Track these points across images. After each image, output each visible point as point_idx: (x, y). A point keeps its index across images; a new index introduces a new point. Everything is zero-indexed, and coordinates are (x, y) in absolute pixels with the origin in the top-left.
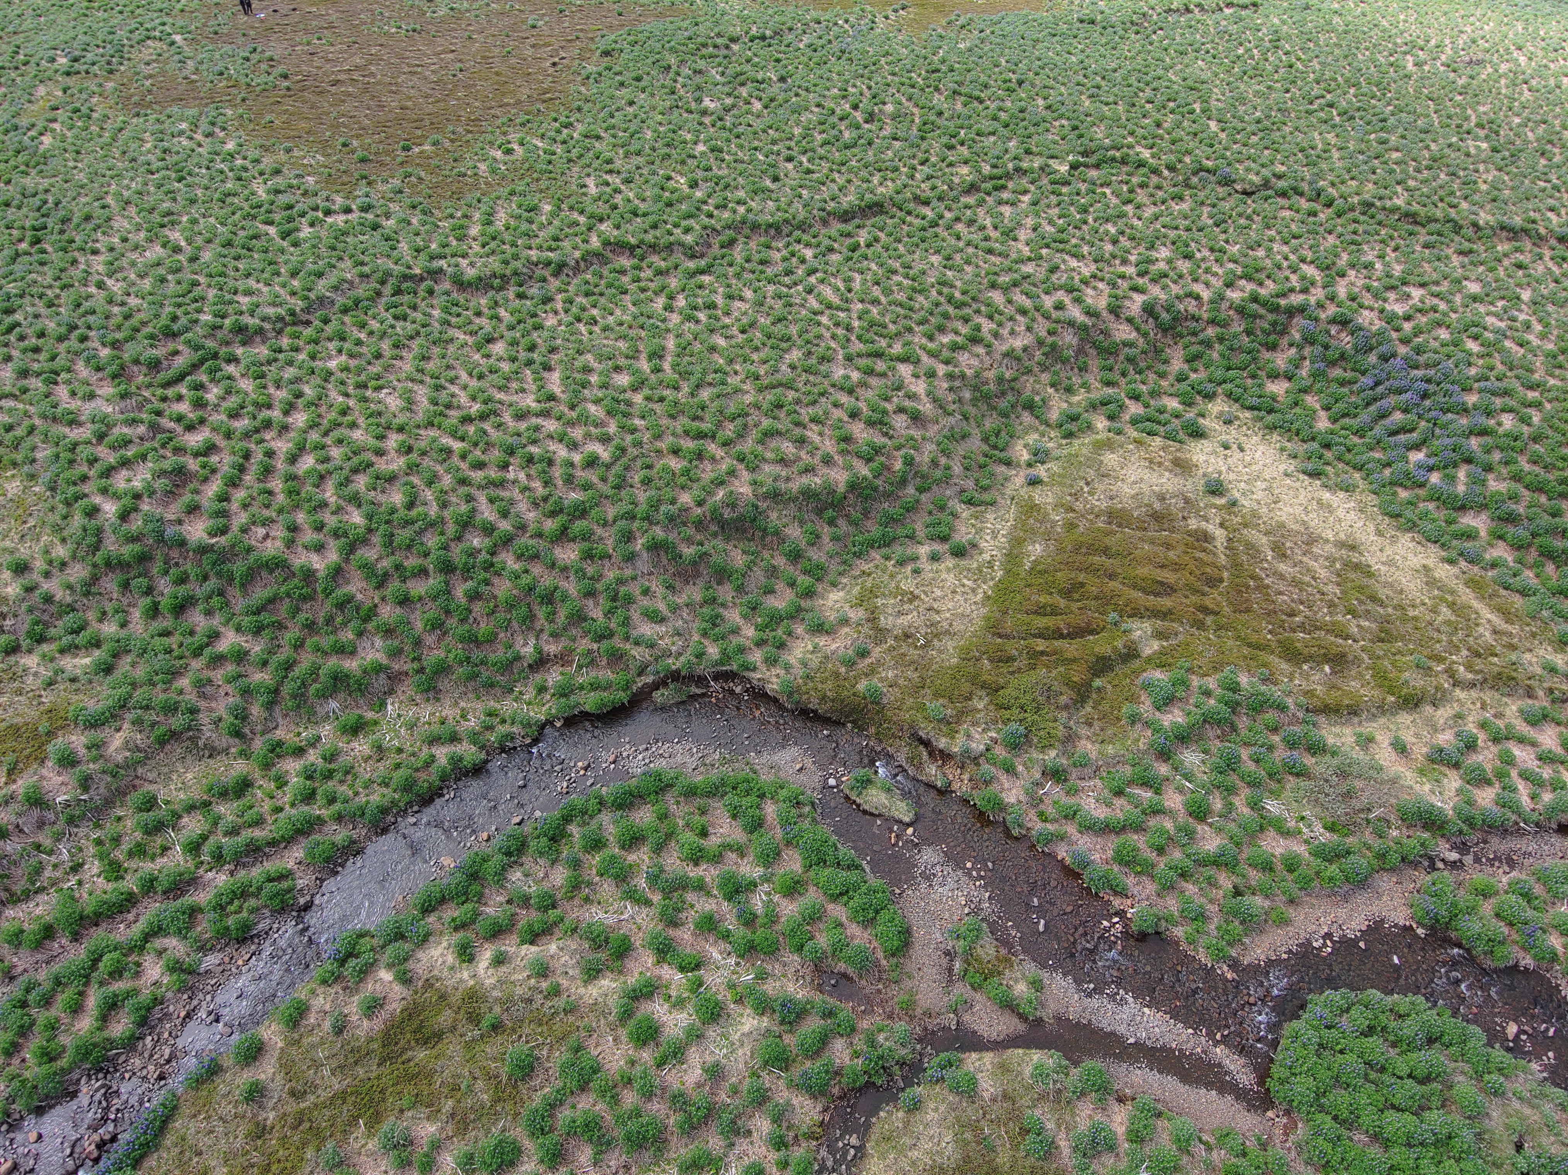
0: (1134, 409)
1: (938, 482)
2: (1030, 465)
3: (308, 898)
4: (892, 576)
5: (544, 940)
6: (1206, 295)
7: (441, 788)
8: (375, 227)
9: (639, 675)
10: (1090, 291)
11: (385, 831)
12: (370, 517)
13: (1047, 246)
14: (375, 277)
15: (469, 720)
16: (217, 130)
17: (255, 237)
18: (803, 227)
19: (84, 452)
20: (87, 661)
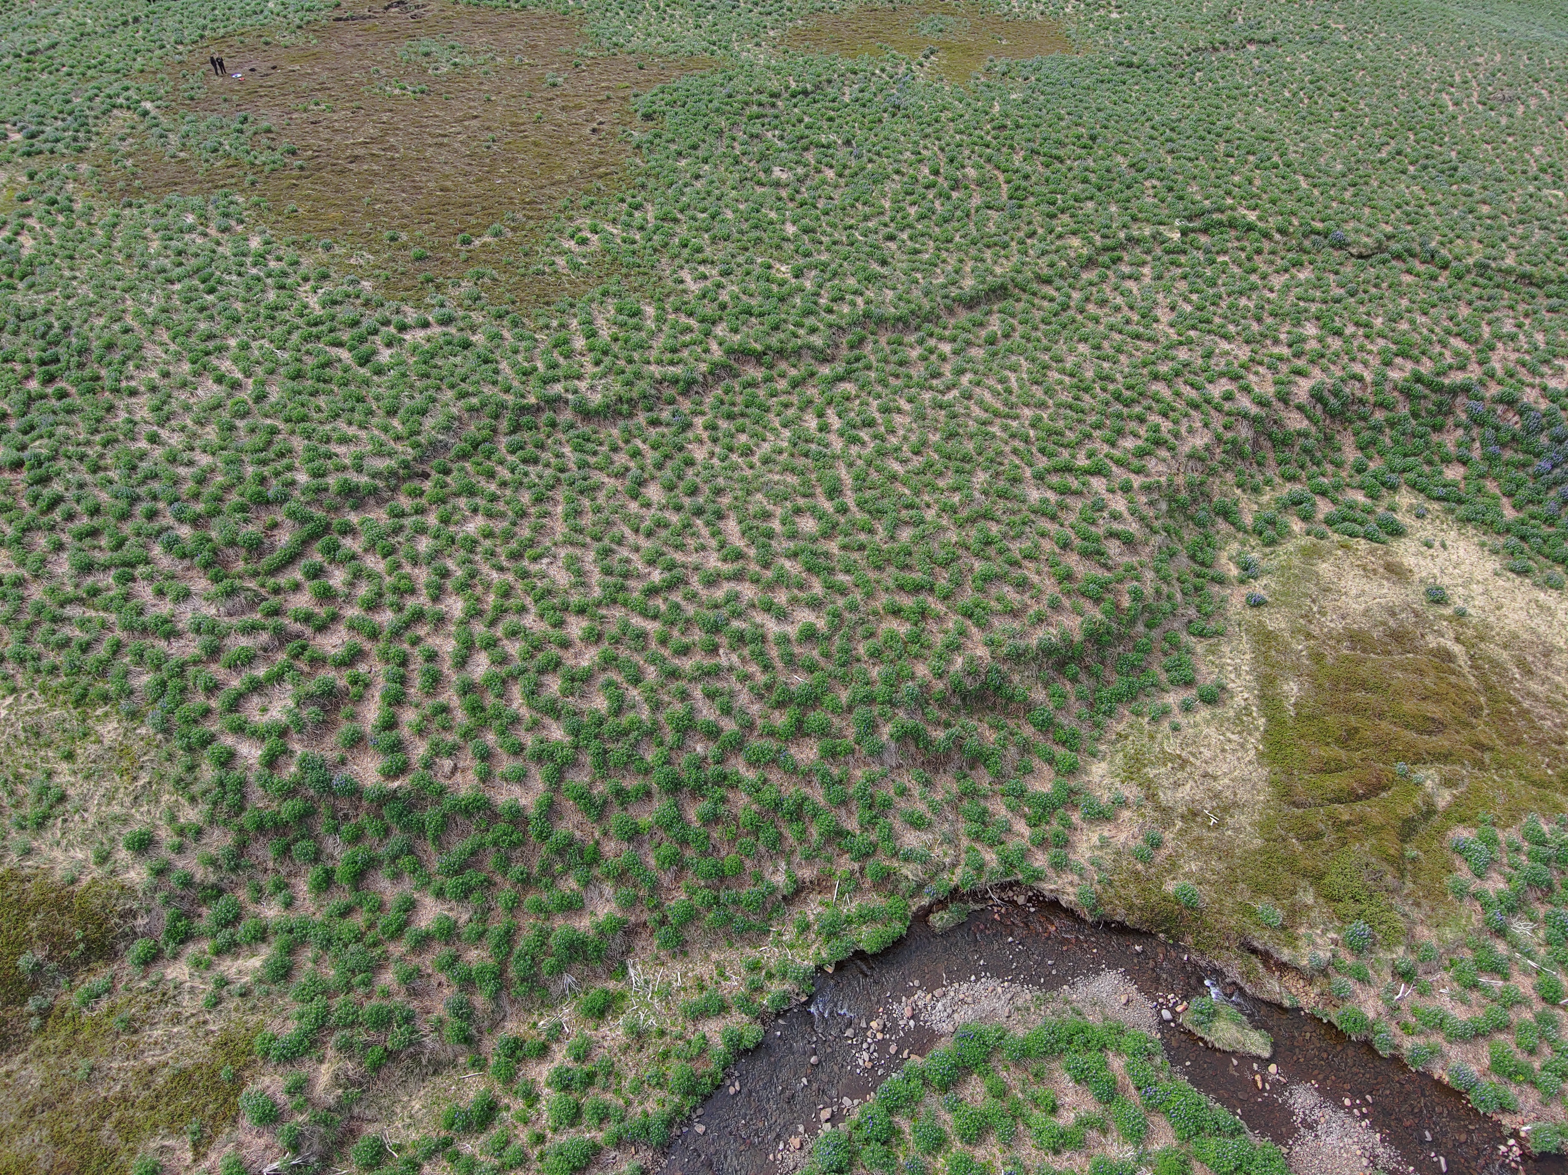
0: (1324, 508)
1: (1165, 615)
2: (1243, 582)
4: (1152, 737)
6: (1368, 377)
7: (725, 1077)
8: (466, 345)
9: (913, 896)
10: (1252, 377)
12: (575, 732)
13: (1194, 327)
14: (486, 410)
15: (730, 978)
16: (233, 223)
17: (324, 366)
18: (931, 317)
19: (196, 676)
20: (255, 962)
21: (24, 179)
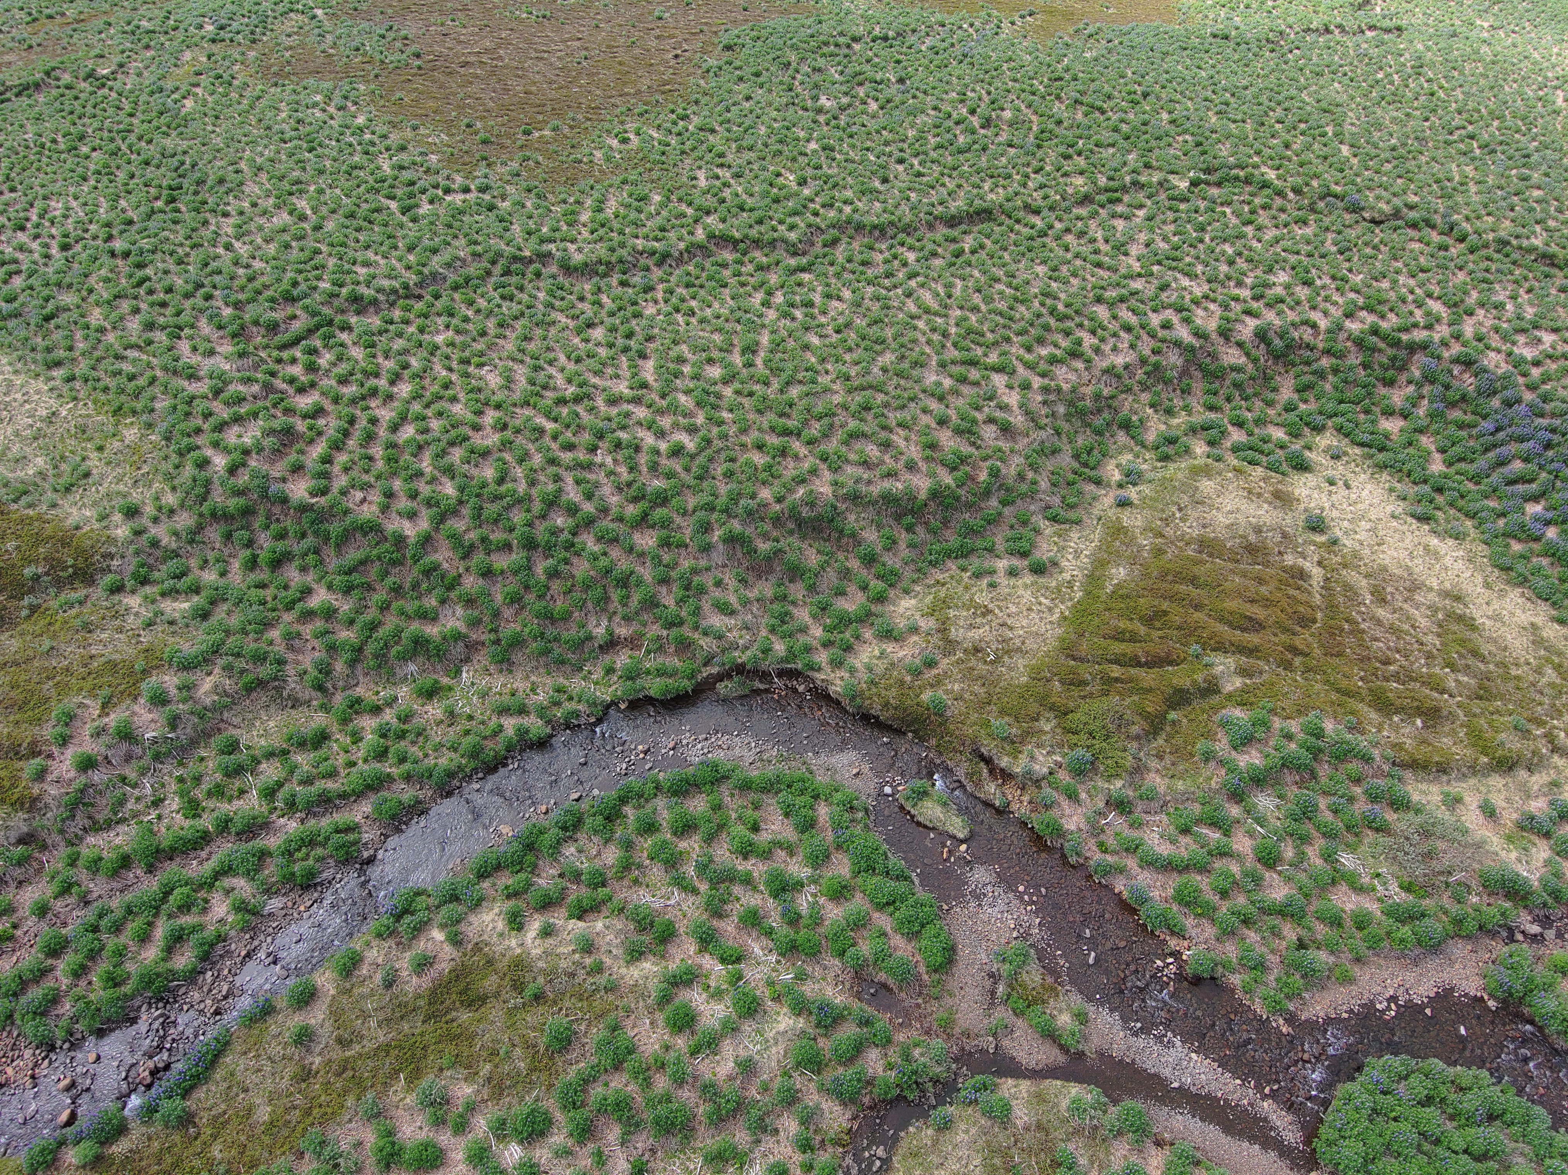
0: (1237, 436)
1: (1023, 496)
2: (1120, 486)
3: (372, 852)
4: (967, 588)
5: (591, 916)
6: (1323, 324)
7: (506, 758)
8: (491, 208)
9: (705, 665)
10: (1200, 312)
11: (449, 794)
12: (462, 489)
13: (1159, 263)
14: (487, 256)
15: (538, 694)
16: (349, 104)
17: (377, 211)
18: (908, 230)
19: (200, 406)
20: (186, 605)
21: (204, 59)
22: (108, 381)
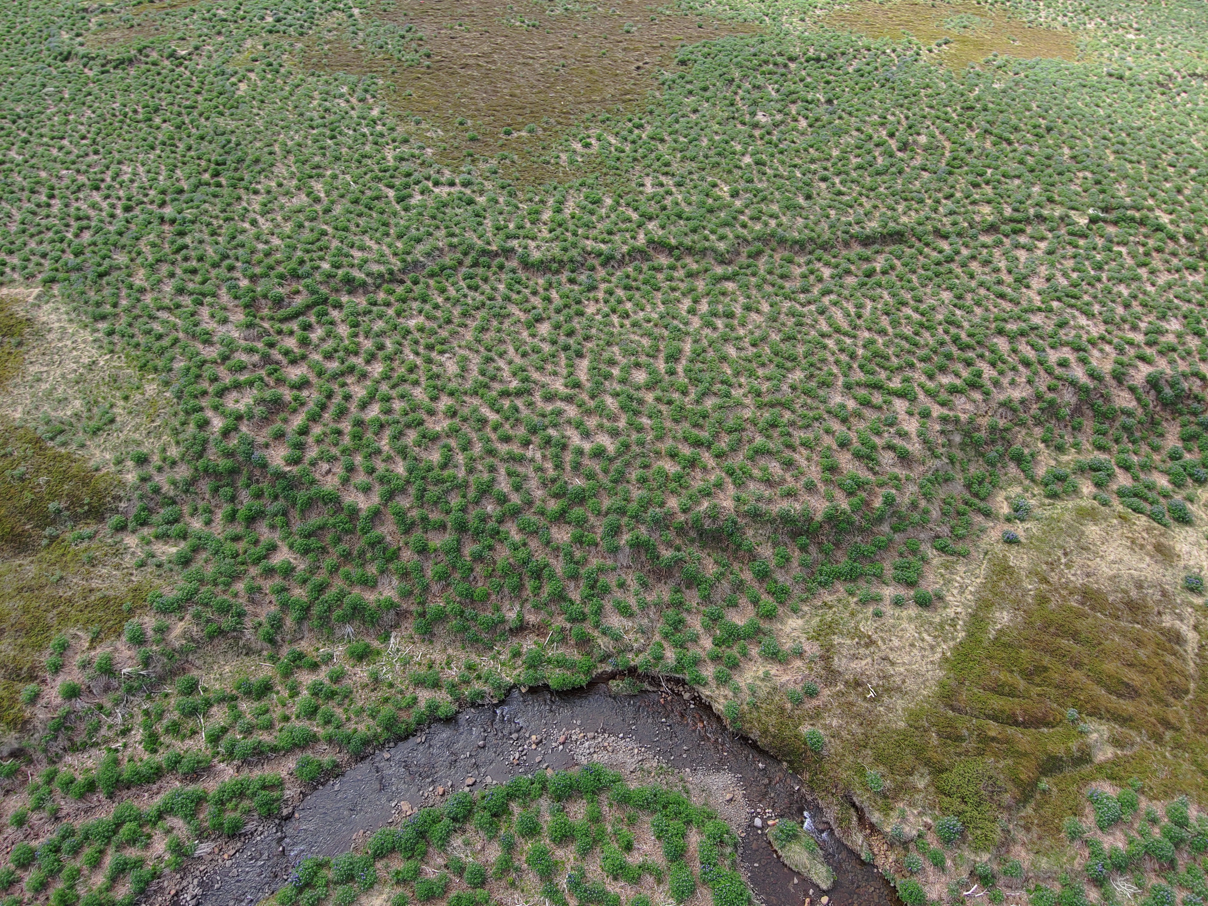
0: (1122, 479)
1: (914, 524)
2: (1008, 520)
3: (290, 809)
4: (852, 614)
7: (416, 731)
8: (470, 202)
10: (1095, 352)
11: (363, 760)
12: (410, 471)
13: (1059, 299)
14: (461, 248)
15: (451, 669)
17: (377, 198)
18: (825, 247)
19: (208, 371)
20: (174, 550)
21: (261, 47)
22: (141, 339)
